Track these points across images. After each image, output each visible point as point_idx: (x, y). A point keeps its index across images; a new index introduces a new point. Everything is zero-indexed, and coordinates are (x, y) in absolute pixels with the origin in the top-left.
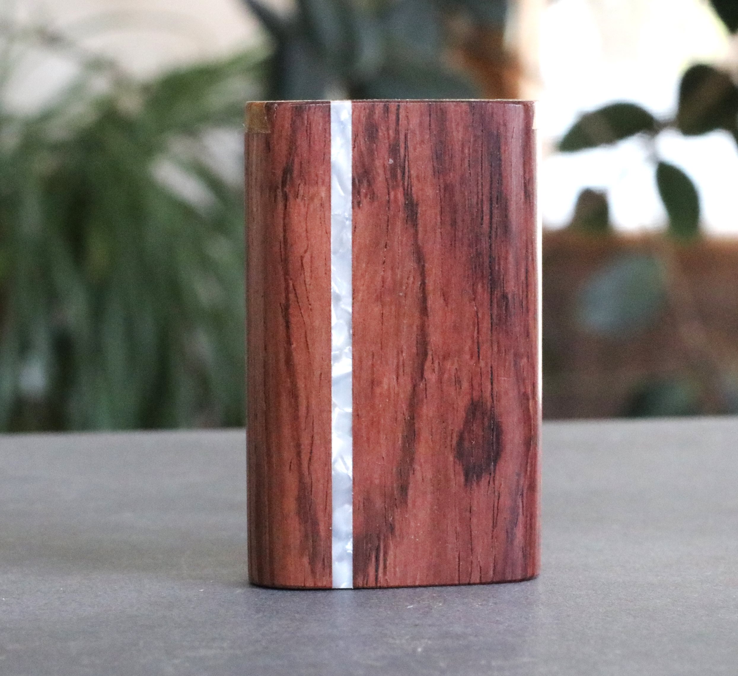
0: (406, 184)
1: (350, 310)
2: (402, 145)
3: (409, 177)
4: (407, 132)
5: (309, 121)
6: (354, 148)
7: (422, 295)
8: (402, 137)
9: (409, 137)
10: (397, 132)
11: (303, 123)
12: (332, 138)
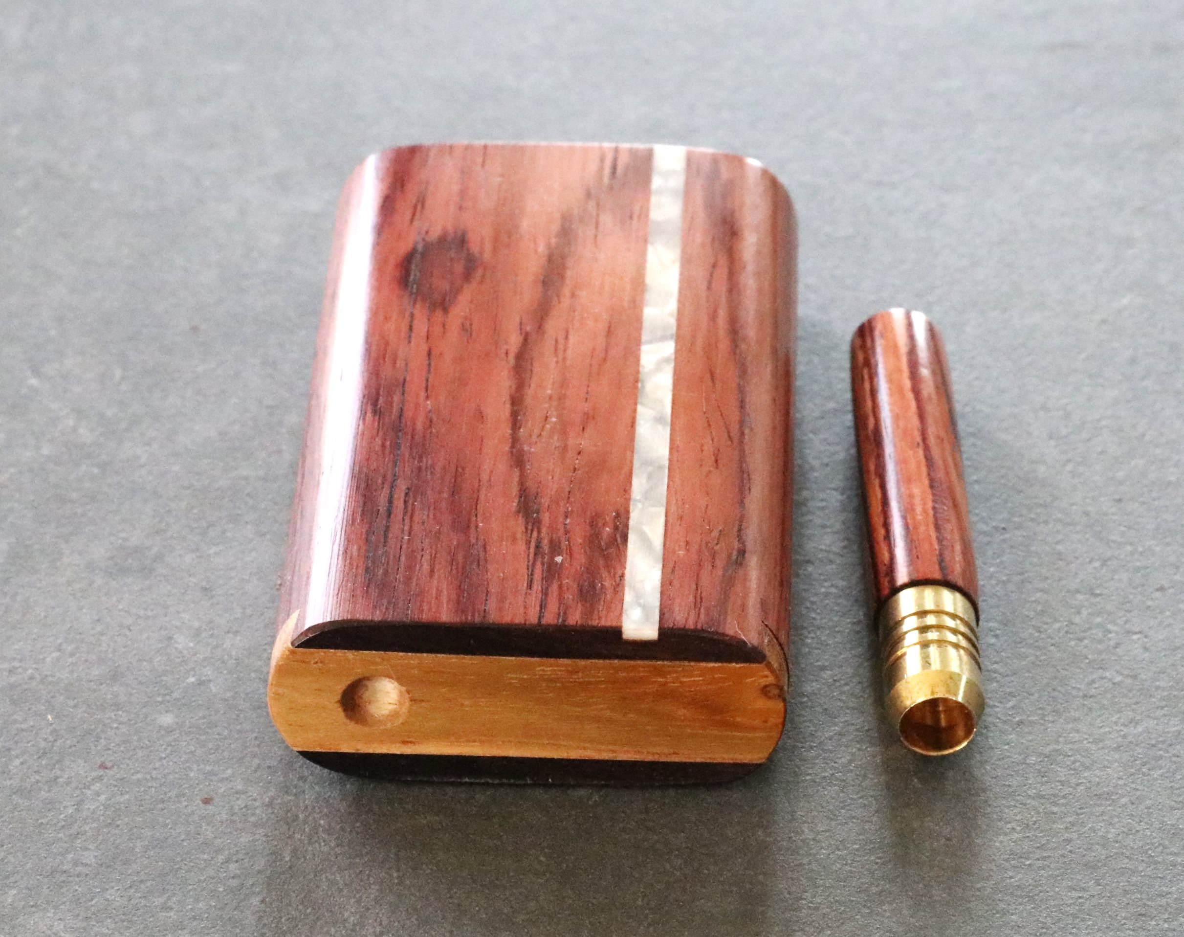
0: (535, 534)
1: (640, 408)
2: (537, 576)
3: (528, 542)
4: (529, 591)
5: (697, 610)
6: (622, 576)
7: (519, 418)
8: (537, 586)
9: (525, 585)
10: (545, 593)
11: (708, 610)
12: (659, 590)
